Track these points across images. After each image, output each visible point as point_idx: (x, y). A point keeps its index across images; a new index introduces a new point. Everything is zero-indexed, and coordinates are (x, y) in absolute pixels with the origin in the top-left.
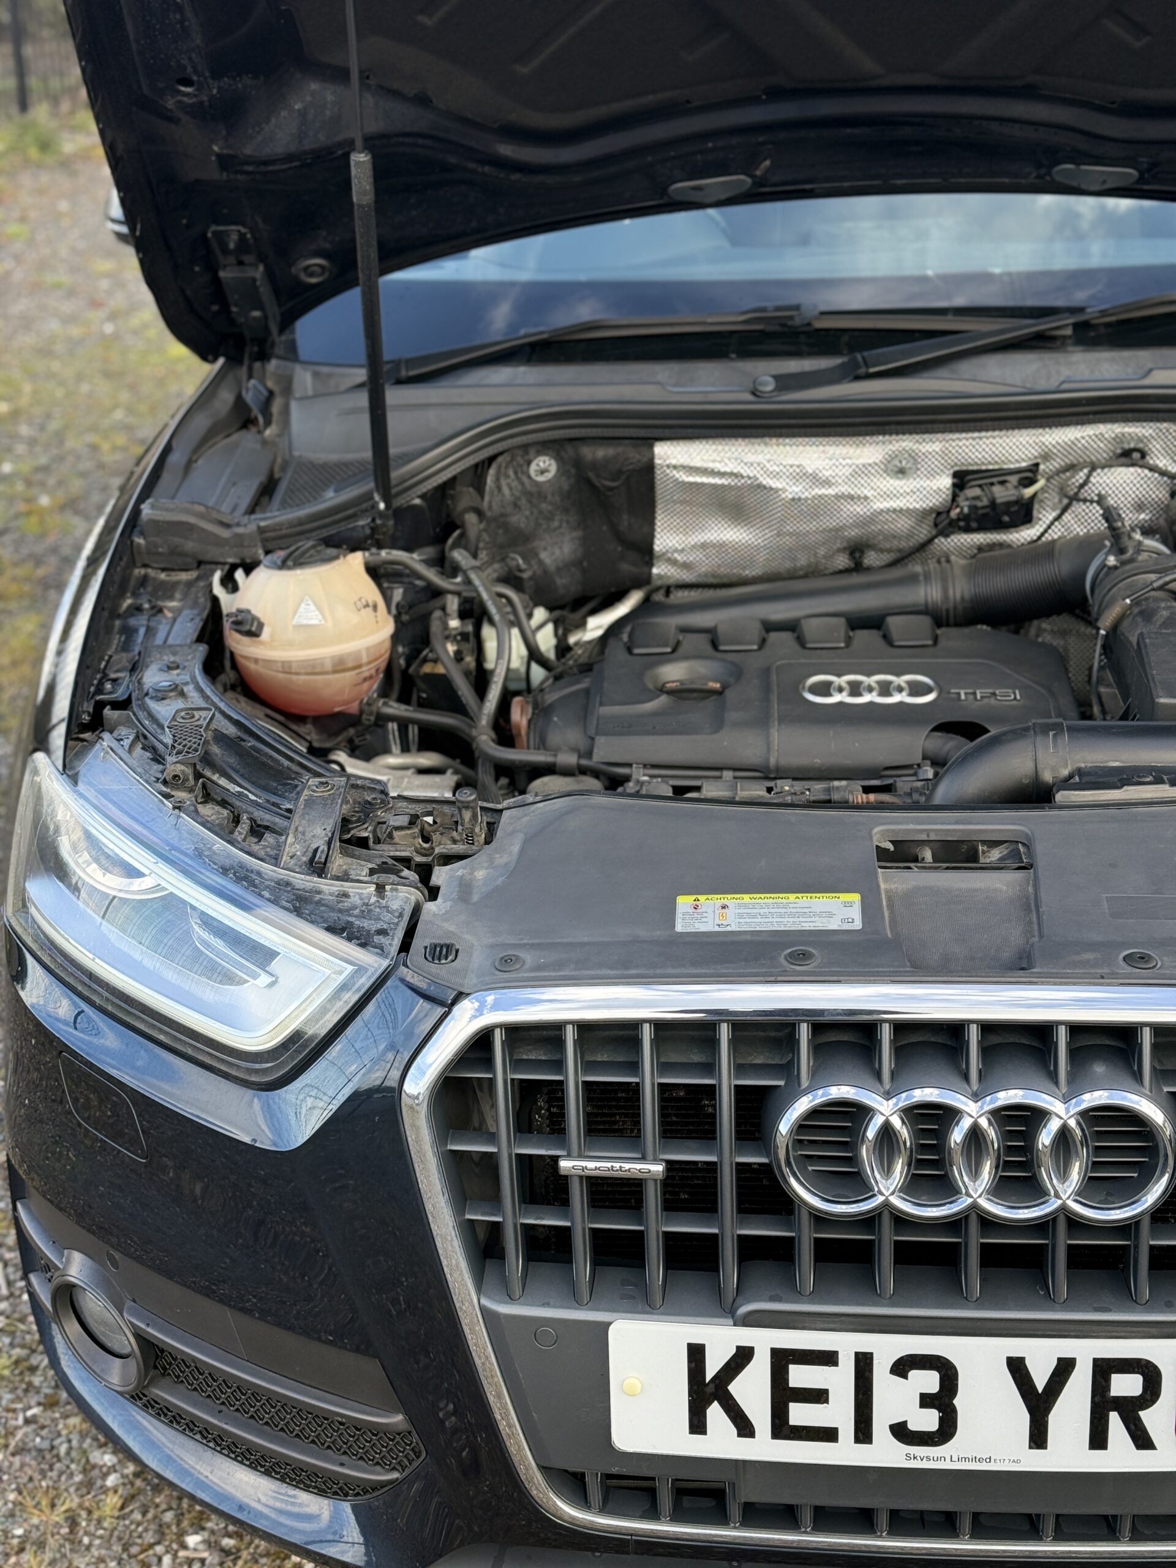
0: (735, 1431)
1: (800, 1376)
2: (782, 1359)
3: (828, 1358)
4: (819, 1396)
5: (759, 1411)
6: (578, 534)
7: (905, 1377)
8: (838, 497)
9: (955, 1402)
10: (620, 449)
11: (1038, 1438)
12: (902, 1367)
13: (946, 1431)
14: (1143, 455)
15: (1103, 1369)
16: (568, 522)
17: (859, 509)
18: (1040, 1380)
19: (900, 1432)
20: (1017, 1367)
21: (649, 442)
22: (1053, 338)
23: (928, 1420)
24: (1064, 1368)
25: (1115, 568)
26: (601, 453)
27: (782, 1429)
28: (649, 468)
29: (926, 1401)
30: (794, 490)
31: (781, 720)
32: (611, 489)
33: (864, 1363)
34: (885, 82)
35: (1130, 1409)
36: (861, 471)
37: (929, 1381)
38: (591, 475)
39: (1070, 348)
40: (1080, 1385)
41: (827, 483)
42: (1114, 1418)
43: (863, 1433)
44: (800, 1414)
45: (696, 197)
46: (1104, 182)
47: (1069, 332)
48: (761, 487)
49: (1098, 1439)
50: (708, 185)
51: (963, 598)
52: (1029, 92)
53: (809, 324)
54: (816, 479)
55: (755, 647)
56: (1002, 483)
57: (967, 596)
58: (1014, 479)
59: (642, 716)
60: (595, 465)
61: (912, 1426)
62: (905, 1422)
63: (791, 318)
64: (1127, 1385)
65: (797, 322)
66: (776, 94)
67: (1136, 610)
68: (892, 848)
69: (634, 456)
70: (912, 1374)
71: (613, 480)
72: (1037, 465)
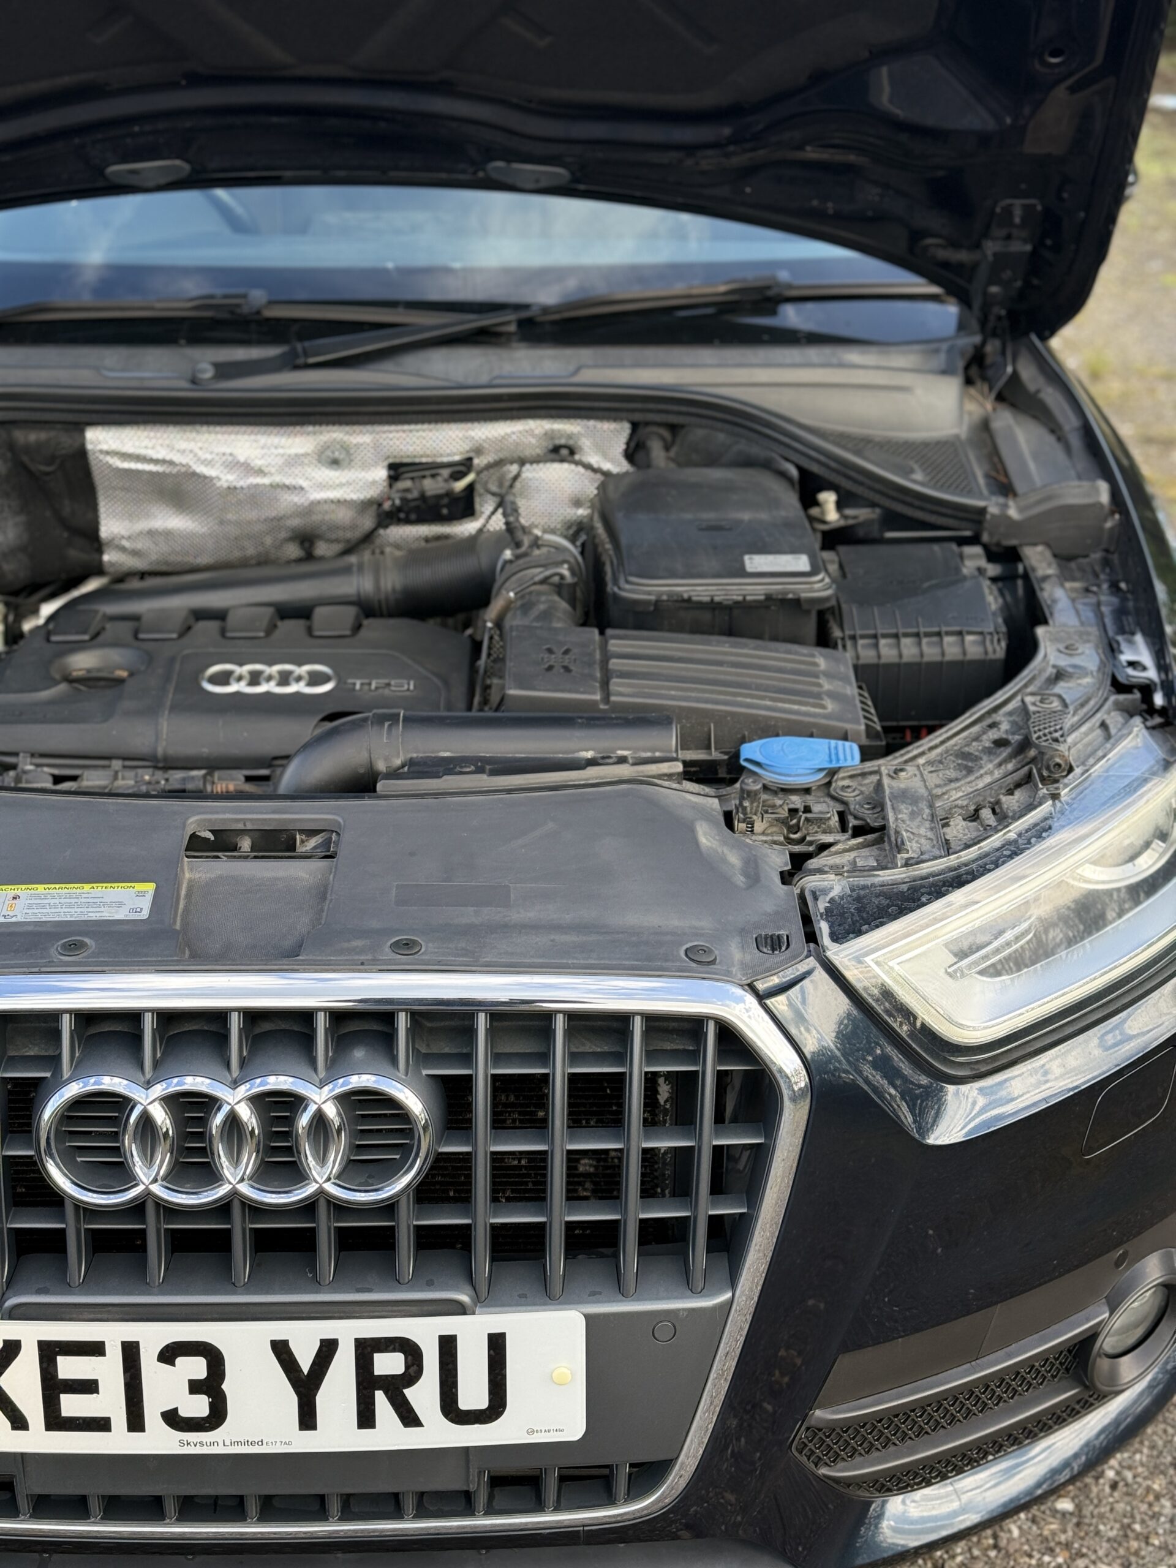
0: (9, 1424)
1: (69, 1367)
2: (49, 1352)
3: (95, 1349)
4: (89, 1387)
5: (31, 1404)
6: (22, 518)
7: (173, 1364)
8: (275, 487)
9: (223, 1387)
10: (52, 434)
11: (308, 1419)
12: (169, 1354)
13: (217, 1416)
14: (572, 452)
15: (366, 1349)
16: (10, 507)
17: (296, 499)
18: (305, 1362)
19: (172, 1418)
20: (282, 1350)
21: (80, 427)
22: (498, 335)
23: (198, 1406)
24: (328, 1349)
25: (511, 562)
26: (34, 437)
27: (55, 1421)
28: (81, 455)
29: (195, 1387)
30: (227, 478)
31: (173, 708)
32: (48, 474)
33: (131, 1352)
34: (300, 72)
35: (395, 1387)
36: (294, 461)
37: (196, 1367)
38: (25, 459)
39: (515, 345)
40: (343, 1367)
41: (260, 472)
42: (380, 1397)
43: (136, 1422)
44: (71, 1405)
45: (134, 180)
46: (537, 181)
47: (512, 328)
48: (194, 474)
49: (366, 1418)
50: (144, 169)
51: (394, 590)
52: (445, 88)
53: (258, 312)
54: (247, 468)
55: (174, 636)
56: (433, 476)
57: (398, 586)
58: (445, 473)
59: (36, 704)
60: (28, 449)
61: (184, 1413)
62: (176, 1409)
63: (238, 306)
64: (389, 1364)
65: (245, 310)
66: (196, 80)
67: (519, 603)
68: (212, 838)
69: (66, 440)
70: (179, 1360)
71: (49, 464)
72: (470, 459)
